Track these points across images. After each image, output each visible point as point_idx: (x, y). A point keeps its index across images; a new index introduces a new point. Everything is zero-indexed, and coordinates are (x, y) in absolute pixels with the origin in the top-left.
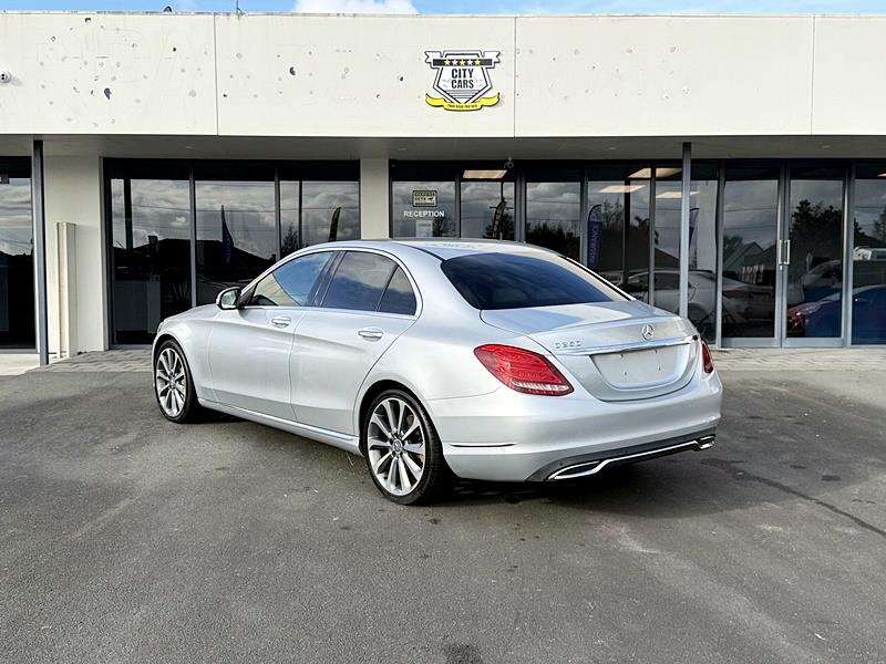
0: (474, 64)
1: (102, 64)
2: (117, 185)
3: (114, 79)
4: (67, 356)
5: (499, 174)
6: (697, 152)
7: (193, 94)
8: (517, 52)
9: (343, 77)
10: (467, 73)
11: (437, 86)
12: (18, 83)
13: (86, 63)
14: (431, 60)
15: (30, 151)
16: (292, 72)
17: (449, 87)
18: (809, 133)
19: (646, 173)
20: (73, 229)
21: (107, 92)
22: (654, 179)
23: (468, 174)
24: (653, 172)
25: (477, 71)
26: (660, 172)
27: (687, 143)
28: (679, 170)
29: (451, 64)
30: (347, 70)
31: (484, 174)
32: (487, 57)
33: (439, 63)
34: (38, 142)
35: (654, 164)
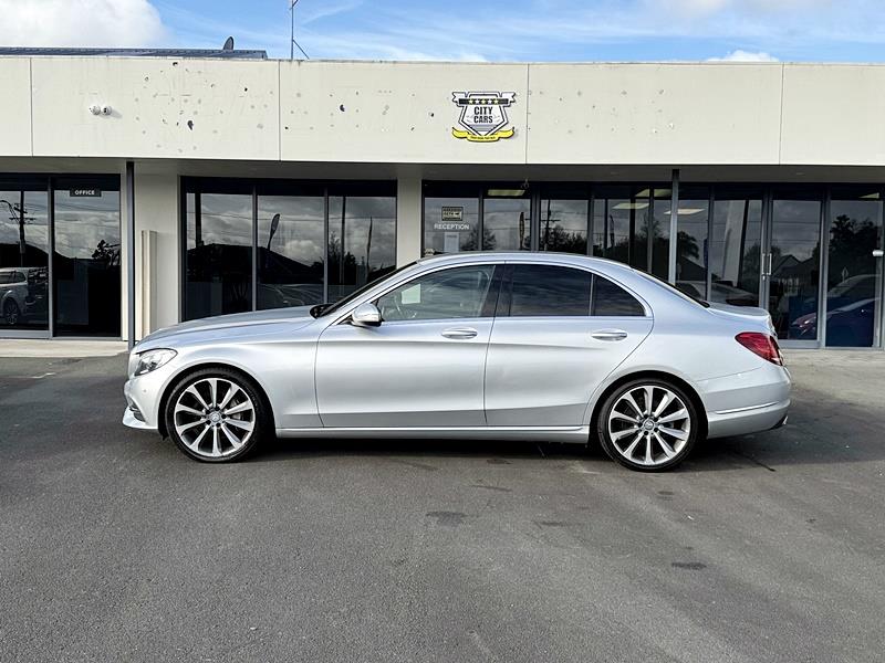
0: (493, 103)
1: (186, 101)
2: (191, 197)
3: (196, 113)
5: (518, 192)
6: (683, 178)
7: (260, 126)
8: (529, 93)
9: (384, 113)
10: (488, 110)
11: (462, 121)
12: (118, 116)
13: (173, 100)
14: (457, 99)
15: (123, 171)
16: (342, 109)
17: (472, 122)
18: (777, 163)
19: (646, 193)
20: (154, 235)
21: (190, 124)
22: (651, 198)
23: (493, 192)
24: (652, 193)
25: (496, 108)
26: (657, 193)
27: (676, 170)
28: (668, 191)
29: (474, 103)
30: (387, 108)
31: (506, 192)
32: (504, 97)
33: (462, 101)
34: (130, 163)
35: (653, 186)
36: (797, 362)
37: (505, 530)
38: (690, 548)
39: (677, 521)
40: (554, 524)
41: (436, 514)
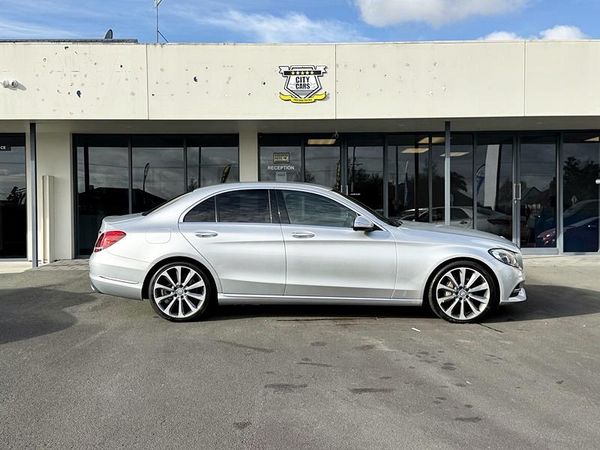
0: (310, 74)
1: (75, 76)
2: (80, 150)
3: (83, 85)
4: (48, 262)
5: (331, 141)
6: (453, 128)
7: (133, 94)
8: (337, 66)
9: (228, 83)
10: (306, 79)
11: (286, 88)
12: (24, 88)
13: (65, 75)
14: (282, 71)
15: (27, 131)
16: (195, 80)
17: (294, 89)
18: (523, 115)
19: (426, 140)
20: (53, 180)
21: (79, 93)
22: (430, 144)
23: (311, 142)
24: (430, 140)
25: (312, 78)
26: (435, 140)
27: (448, 122)
28: (442, 138)
29: (295, 74)
30: (230, 78)
31: (321, 142)
32: (318, 69)
33: (287, 73)
34: (33, 124)
35: (431, 135)
36: (543, 264)
37: (327, 396)
38: (469, 406)
39: (457, 385)
40: (365, 390)
41: (273, 386)
